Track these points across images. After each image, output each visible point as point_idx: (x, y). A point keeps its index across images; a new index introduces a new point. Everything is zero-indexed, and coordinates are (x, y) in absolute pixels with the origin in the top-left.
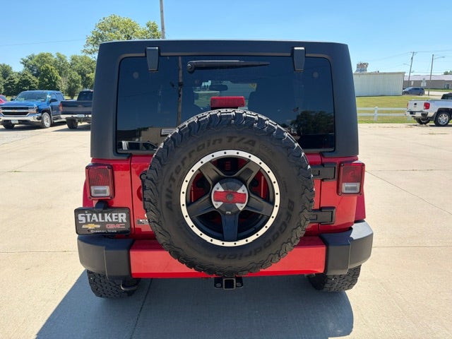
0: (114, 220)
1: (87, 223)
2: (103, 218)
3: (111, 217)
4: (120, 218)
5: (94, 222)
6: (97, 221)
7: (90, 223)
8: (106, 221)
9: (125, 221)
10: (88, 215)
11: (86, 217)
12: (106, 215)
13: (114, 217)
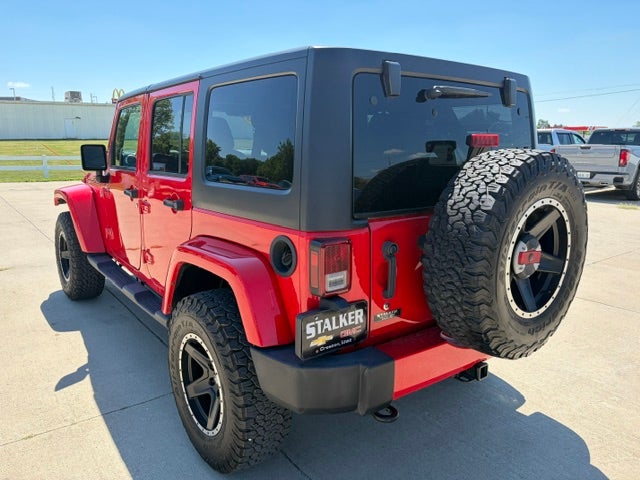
0: (350, 323)
1: (317, 336)
2: (338, 323)
3: (347, 318)
4: (357, 316)
5: (327, 333)
6: (330, 329)
7: (322, 335)
8: (341, 326)
9: (362, 321)
10: (319, 323)
11: (316, 326)
12: (341, 316)
13: (350, 318)
